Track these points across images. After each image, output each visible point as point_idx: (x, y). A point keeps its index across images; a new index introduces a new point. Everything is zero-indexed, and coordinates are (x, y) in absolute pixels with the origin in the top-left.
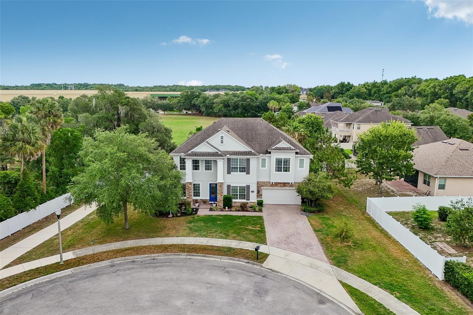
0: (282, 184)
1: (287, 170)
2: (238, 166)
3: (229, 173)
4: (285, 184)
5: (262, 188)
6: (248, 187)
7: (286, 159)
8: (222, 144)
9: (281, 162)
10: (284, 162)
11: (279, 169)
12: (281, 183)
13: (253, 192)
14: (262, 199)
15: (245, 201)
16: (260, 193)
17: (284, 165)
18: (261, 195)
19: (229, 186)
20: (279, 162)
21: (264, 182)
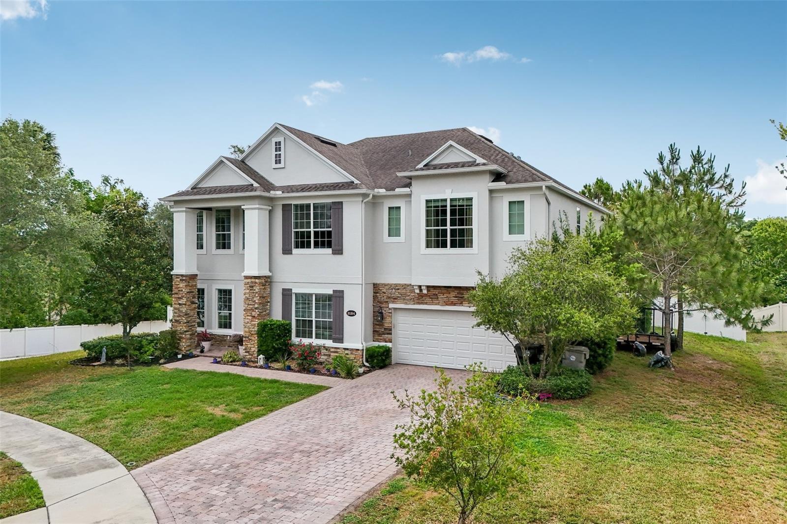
0: (453, 294)
1: (462, 239)
2: (312, 230)
3: (287, 251)
4: (460, 293)
5: (391, 306)
6: (338, 296)
7: (457, 203)
8: (278, 166)
9: (444, 212)
10: (453, 212)
11: (436, 240)
12: (448, 288)
13: (352, 313)
14: (389, 345)
15: (329, 343)
16: (386, 325)
17: (453, 223)
18: (389, 331)
19: (287, 293)
20: (436, 211)
21: (396, 287)
